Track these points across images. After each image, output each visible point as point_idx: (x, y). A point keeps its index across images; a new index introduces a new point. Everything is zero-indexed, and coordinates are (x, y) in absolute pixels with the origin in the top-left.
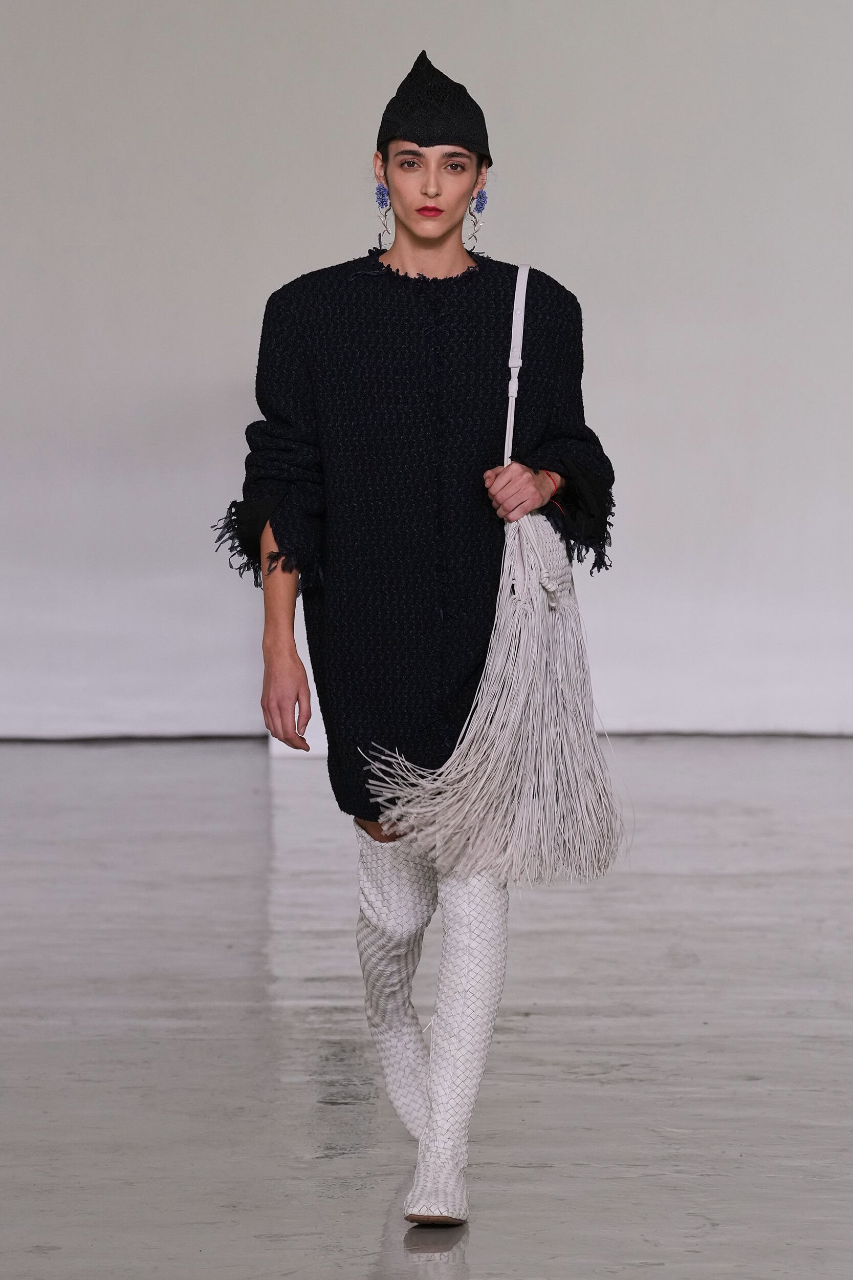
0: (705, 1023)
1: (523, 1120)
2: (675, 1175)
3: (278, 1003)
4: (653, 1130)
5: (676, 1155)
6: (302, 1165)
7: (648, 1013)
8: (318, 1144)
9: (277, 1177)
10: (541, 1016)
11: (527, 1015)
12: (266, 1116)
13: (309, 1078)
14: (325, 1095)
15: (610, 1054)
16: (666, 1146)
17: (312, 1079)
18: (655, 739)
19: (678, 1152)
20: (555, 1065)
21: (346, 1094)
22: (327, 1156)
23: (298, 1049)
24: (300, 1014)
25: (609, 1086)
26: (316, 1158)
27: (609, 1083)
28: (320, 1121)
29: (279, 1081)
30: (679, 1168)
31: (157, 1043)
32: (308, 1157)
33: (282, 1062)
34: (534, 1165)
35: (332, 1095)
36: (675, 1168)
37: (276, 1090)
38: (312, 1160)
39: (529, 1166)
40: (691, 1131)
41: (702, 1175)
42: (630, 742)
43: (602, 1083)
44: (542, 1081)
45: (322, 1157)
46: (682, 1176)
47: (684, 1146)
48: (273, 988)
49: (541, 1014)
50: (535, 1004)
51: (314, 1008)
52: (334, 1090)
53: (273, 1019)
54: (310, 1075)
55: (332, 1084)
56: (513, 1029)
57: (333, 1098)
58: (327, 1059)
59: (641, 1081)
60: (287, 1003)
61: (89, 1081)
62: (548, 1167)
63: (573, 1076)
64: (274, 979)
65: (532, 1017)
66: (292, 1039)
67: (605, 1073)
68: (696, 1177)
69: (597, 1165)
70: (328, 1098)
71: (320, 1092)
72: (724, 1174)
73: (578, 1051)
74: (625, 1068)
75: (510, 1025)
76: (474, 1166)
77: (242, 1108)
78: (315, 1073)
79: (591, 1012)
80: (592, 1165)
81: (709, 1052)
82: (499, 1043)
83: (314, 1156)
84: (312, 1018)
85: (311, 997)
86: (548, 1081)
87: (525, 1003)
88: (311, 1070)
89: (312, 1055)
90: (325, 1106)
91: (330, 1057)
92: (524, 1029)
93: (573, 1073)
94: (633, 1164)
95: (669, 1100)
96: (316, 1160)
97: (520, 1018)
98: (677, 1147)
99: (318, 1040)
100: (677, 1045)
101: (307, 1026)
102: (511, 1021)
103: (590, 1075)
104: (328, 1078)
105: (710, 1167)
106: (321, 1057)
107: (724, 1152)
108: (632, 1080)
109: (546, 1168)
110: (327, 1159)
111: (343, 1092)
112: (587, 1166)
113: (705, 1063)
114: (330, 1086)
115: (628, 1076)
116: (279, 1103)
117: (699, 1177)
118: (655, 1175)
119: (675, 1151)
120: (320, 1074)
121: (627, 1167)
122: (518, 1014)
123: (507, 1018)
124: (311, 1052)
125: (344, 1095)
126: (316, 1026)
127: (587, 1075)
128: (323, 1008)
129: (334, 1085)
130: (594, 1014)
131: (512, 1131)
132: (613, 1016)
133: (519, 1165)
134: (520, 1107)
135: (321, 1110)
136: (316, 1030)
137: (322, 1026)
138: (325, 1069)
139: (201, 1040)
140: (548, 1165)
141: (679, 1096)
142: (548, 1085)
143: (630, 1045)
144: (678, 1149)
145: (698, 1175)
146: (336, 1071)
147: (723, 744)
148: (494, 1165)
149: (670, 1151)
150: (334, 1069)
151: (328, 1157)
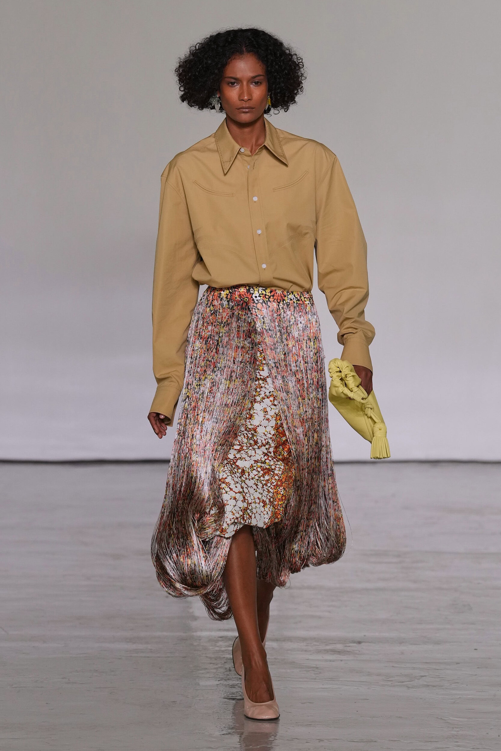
0: (475, 649)
1: (357, 711)
2: (456, 748)
3: (199, 634)
4: (441, 719)
5: (456, 735)
6: (213, 739)
7: (438, 643)
8: (224, 726)
9: (197, 747)
10: (370, 644)
11: (359, 643)
12: (190, 707)
13: (217, 683)
14: (228, 694)
15: (414, 668)
16: (450, 729)
17: (220, 683)
18: (444, 464)
19: (458, 733)
20: (377, 675)
21: (242, 693)
22: (229, 733)
23: (211, 663)
24: (214, 641)
25: (414, 690)
26: (223, 734)
27: (412, 688)
28: (225, 710)
29: (199, 685)
30: (459, 743)
31: (120, 659)
32: (217, 734)
33: (201, 672)
34: (364, 741)
35: (233, 693)
36: (456, 743)
37: (196, 690)
38: (220, 736)
39: (362, 741)
40: (467, 719)
41: (474, 748)
42: (426, 467)
43: (409, 687)
44: (370, 686)
45: (227, 734)
46: (461, 749)
47: (461, 729)
48: (194, 624)
49: (370, 643)
50: (365, 636)
51: (221, 637)
52: (234, 690)
53: (195, 644)
54: (219, 681)
55: (233, 686)
56: (351, 652)
57: (234, 696)
58: (230, 670)
59: (434, 686)
60: (205, 634)
61: (76, 683)
62: (373, 742)
63: (389, 683)
64: (195, 618)
65: (363, 644)
66: (207, 657)
67: (411, 681)
68: (470, 749)
69: (405, 741)
70: (231, 696)
71: (225, 692)
72: (488, 748)
73: (393, 666)
74: (423, 677)
75: (348, 649)
76: (325, 741)
77: (174, 702)
78: (222, 679)
79: (401, 642)
80: (402, 741)
81: (478, 668)
82: (341, 661)
83: (220, 733)
84: (220, 643)
85: (220, 630)
86: (372, 686)
87: (358, 635)
88: (219, 677)
89: (220, 667)
90: (228, 700)
91: (232, 669)
92: (358, 652)
93: (390, 681)
94: (429, 740)
95: (452, 699)
96: (223, 736)
97: (355, 644)
98: (457, 730)
99: (224, 658)
100: (457, 663)
101: (217, 649)
102: (349, 646)
103: (400, 682)
104: (231, 682)
105: (478, 743)
106: (226, 669)
107: (488, 734)
108: (428, 686)
109: (372, 743)
110: (230, 735)
111: (240, 691)
112: (398, 741)
113: (476, 675)
114: (231, 688)
115: (425, 683)
116: (199, 698)
117: (472, 749)
118: (442, 748)
119: (456, 732)
120: (225, 680)
121: (425, 743)
122: (354, 642)
123: (348, 645)
124: (220, 666)
125: (241, 694)
126: (223, 649)
127: (399, 682)
128: (228, 637)
129: (234, 687)
130: (403, 642)
131: (350, 718)
132: (416, 644)
133: (355, 740)
134: (355, 703)
135: (226, 704)
136: (223, 651)
137: (227, 648)
138: (228, 677)
139: (148, 657)
140: (374, 741)
141: (459, 696)
142: (374, 688)
143: (426, 663)
144: (458, 731)
145: (471, 749)
146: (235, 678)
147: (488, 467)
148: (338, 740)
149: (453, 732)
150: (234, 677)
151: (231, 734)
